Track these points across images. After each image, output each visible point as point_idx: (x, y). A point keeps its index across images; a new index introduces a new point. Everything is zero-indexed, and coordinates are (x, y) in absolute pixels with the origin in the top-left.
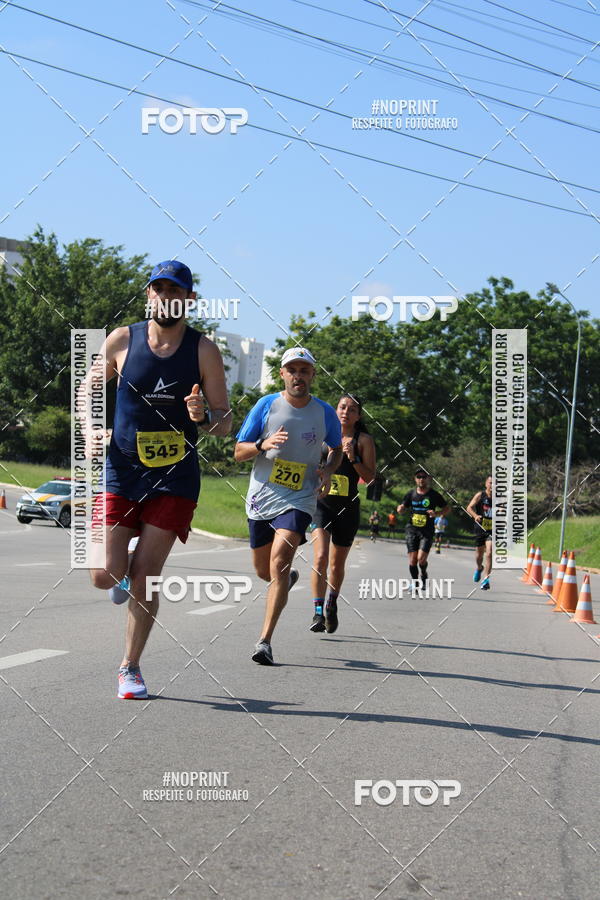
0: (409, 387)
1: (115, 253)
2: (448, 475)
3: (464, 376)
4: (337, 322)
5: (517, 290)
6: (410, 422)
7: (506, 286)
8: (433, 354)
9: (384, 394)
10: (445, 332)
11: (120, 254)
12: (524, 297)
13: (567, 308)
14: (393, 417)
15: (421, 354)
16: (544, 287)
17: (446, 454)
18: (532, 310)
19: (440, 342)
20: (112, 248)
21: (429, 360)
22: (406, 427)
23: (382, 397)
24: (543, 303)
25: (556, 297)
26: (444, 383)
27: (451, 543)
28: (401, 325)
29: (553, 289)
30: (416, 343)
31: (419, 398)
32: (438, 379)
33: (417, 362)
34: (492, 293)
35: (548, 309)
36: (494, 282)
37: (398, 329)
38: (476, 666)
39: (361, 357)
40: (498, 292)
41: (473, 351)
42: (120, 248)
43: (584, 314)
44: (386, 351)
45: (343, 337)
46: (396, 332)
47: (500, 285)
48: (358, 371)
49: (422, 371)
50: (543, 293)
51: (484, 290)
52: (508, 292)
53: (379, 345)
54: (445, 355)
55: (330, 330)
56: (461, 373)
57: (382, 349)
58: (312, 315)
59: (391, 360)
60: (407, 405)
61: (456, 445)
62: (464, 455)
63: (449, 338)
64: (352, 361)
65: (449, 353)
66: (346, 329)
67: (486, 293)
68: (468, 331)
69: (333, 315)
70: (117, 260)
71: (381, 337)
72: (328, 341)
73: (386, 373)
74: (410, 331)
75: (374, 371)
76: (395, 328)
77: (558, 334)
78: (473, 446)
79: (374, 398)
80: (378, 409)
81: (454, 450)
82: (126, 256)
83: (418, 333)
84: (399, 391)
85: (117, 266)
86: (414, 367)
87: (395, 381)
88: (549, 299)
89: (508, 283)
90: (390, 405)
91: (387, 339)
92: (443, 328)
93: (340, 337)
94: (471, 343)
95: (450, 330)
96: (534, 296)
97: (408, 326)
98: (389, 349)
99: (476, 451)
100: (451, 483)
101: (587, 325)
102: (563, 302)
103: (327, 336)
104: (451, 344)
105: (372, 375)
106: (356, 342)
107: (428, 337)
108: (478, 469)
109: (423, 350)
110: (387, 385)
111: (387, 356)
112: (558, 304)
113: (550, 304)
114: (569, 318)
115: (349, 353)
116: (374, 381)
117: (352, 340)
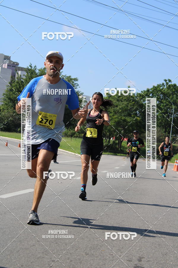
0: (140, 112)
5: (173, 83)
6: (140, 122)
7: (169, 82)
9: (132, 114)
10: (151, 95)
12: (175, 85)
14: (135, 121)
19: (149, 98)
22: (139, 124)
28: (138, 93)
30: (142, 99)
31: (143, 115)
33: (142, 104)
34: (165, 84)
36: (166, 81)
37: (137, 95)
39: (126, 103)
40: (167, 83)
41: (159, 101)
48: (125, 107)
49: (144, 107)
52: (170, 83)
53: (131, 99)
57: (132, 100)
59: (134, 104)
60: (139, 117)
64: (123, 104)
67: (163, 84)
68: (158, 95)
73: (133, 108)
79: (129, 115)
80: (131, 119)
83: (143, 96)
84: (137, 113)
86: (141, 106)
87: (136, 110)
89: (170, 81)
90: (134, 117)
91: (133, 98)
94: (158, 99)
97: (140, 94)
98: (134, 100)
99: (160, 131)
105: (129, 108)
107: (146, 97)
108: (160, 137)
109: (144, 101)
110: (133, 111)
115: (122, 101)
116: (129, 110)
117: (123, 98)
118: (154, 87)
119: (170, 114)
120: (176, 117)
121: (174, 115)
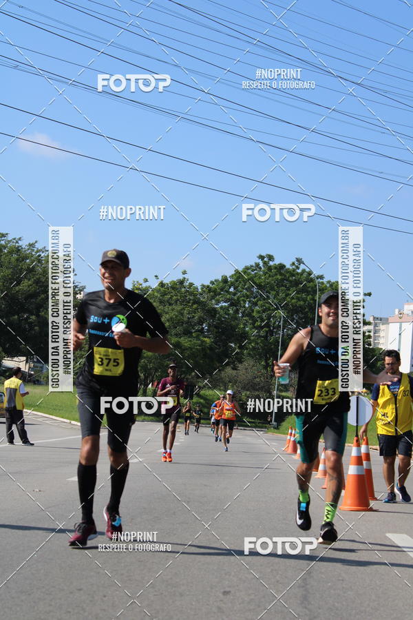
0: (209, 326)
1: (17, 242)
2: (236, 381)
3: (244, 318)
4: (162, 285)
5: (277, 262)
6: (211, 348)
7: (270, 260)
8: (224, 304)
9: (194, 331)
10: (232, 290)
11: (20, 243)
12: (282, 266)
13: (310, 274)
14: (200, 346)
15: (217, 304)
16: (294, 260)
17: (235, 368)
18: (287, 275)
19: (228, 296)
20: (14, 239)
21: (221, 307)
22: (208, 351)
23: (192, 333)
24: (294, 270)
25: (302, 267)
26: (232, 322)
27: (239, 426)
28: (203, 286)
29: (300, 261)
30: (213, 298)
31: (216, 332)
32: (229, 320)
33: (214, 309)
34: (261, 265)
35: (298, 274)
36: (262, 257)
37: (202, 289)
38: (254, 510)
39: (179, 308)
40: (265, 263)
41: (249, 302)
42: (20, 239)
43: (321, 277)
44: (194, 303)
45: (166, 294)
46: (200, 290)
47: (266, 259)
48: (177, 316)
49: (218, 315)
50: (293, 264)
51: (256, 263)
52: (271, 263)
53: (190, 299)
54: (232, 304)
55: (158, 291)
56: (243, 316)
57: (191, 302)
58: (146, 281)
59: (197, 309)
60: (209, 338)
61: (241, 362)
62: (246, 369)
63: (235, 294)
64: (173, 310)
65: (234, 304)
66: (168, 288)
67: (257, 265)
68: (246, 289)
69: (159, 281)
70: (18, 247)
71: (191, 294)
72: (157, 297)
73: (194, 317)
74: (209, 289)
75: (186, 317)
76: (199, 288)
77: (304, 290)
78: (252, 363)
79: (187, 333)
80: (190, 341)
81: (240, 366)
82: (24, 244)
83: (215, 291)
84: (203, 328)
85: (18, 250)
86: (212, 312)
87: (201, 322)
88: (298, 268)
89: (271, 258)
90: (197, 338)
91: (195, 295)
92: (230, 288)
93: (164, 294)
94: (247, 297)
95: (234, 289)
96: (288, 266)
97: (208, 286)
98: (196, 302)
99: (254, 366)
100: (238, 387)
101: (323, 283)
102: (307, 270)
103: (156, 294)
104: (236, 298)
105: (186, 319)
106: (175, 297)
107: (221, 294)
108: (255, 378)
109: (218, 302)
110: (195, 325)
111: (195, 306)
112: (304, 271)
113: (299, 271)
114: (312, 280)
115: (170, 304)
116: (187, 323)
117: (172, 296)
118: (237, 271)
119: (274, 328)
120: (288, 335)
121: (283, 331)
